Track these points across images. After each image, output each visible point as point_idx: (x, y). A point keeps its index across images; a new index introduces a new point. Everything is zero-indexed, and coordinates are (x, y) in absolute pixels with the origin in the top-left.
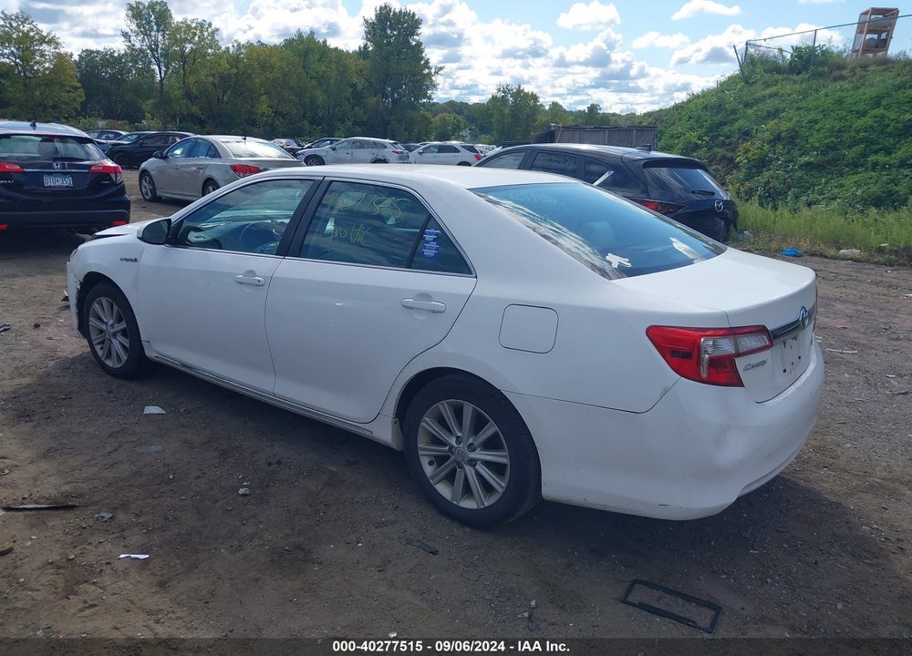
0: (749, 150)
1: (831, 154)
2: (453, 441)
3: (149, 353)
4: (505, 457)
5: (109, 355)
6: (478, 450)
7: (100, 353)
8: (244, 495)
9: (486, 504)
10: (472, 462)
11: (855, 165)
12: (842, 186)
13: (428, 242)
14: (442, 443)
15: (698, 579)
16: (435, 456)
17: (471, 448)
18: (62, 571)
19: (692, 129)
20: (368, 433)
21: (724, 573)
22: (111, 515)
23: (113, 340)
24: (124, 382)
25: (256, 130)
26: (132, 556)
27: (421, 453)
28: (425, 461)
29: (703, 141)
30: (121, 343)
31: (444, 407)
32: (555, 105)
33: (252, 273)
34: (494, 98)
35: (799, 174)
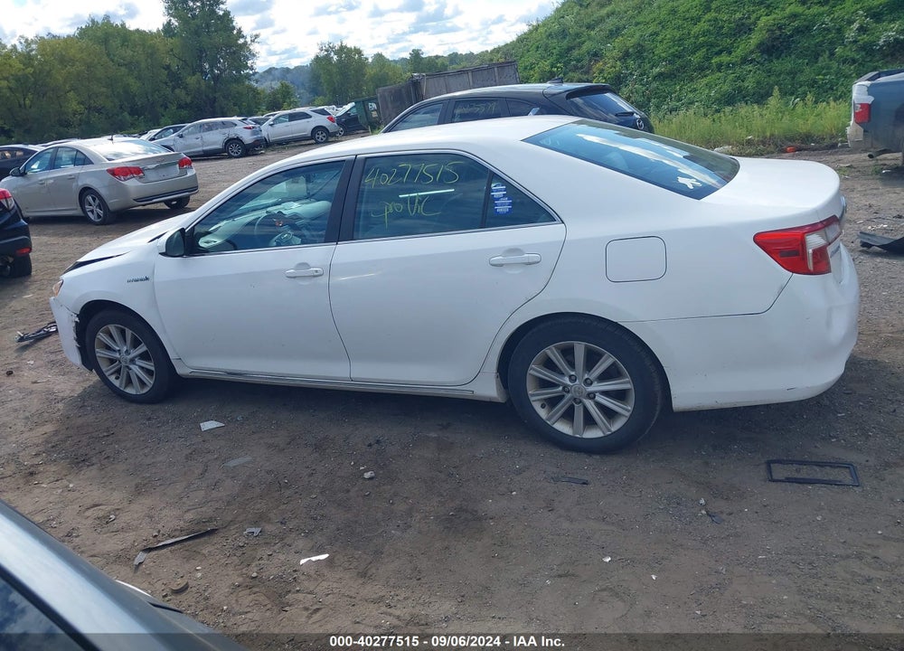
0: (603, 70)
1: (679, 62)
2: (567, 380)
3: (182, 370)
4: (628, 382)
5: (129, 382)
6: (595, 383)
7: (117, 383)
8: (371, 478)
9: (613, 429)
10: (591, 396)
11: (701, 69)
12: (695, 90)
13: (498, 199)
14: (553, 385)
15: (816, 447)
16: (545, 400)
17: (588, 383)
18: (255, 590)
19: (543, 58)
20: (469, 394)
21: (835, 437)
22: (260, 529)
23: (131, 366)
24: (155, 407)
25: (71, 131)
26: (314, 559)
27: (532, 399)
28: (537, 406)
29: (558, 68)
30: (142, 368)
31: (552, 352)
32: (379, 57)
33: (305, 265)
34: (317, 58)
35: (655, 85)
